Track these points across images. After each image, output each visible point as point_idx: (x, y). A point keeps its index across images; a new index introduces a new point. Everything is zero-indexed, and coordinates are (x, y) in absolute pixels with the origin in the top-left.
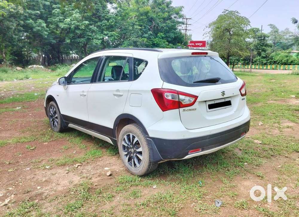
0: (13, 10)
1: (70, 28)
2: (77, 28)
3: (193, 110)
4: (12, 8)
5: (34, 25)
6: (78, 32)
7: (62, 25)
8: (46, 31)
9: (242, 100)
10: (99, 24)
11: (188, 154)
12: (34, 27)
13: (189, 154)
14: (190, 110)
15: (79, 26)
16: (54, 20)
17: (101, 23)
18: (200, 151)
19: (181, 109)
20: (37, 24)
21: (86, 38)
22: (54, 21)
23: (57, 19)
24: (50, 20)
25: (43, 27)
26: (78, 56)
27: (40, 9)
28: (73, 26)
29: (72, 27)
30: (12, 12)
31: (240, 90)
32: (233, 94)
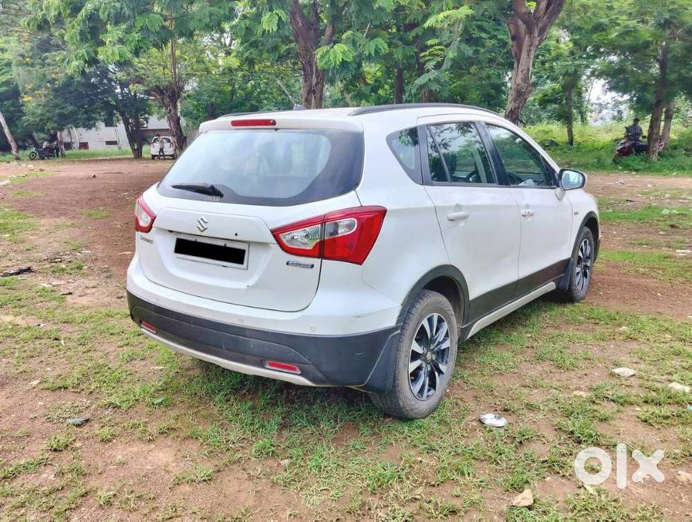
3: (150, 241)
9: (288, 263)
14: (146, 240)
31: (272, 232)
32: (236, 235)
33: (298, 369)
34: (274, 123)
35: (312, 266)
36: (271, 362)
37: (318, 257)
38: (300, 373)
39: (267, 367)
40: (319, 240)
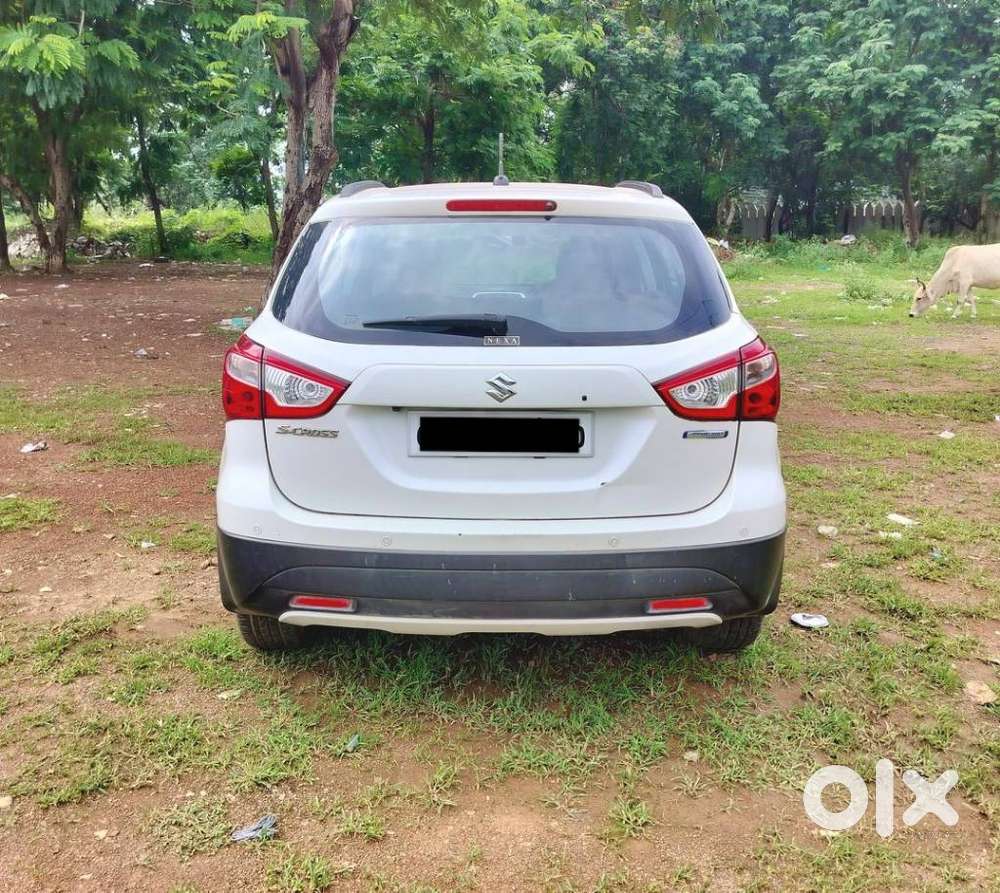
0: (644, 50)
1: (847, 97)
2: (878, 93)
3: (324, 434)
4: (644, 43)
5: (719, 95)
6: (877, 109)
7: (818, 88)
8: (758, 114)
9: (685, 435)
10: (975, 70)
11: (290, 609)
12: (717, 103)
13: (293, 606)
14: (310, 433)
15: (887, 84)
16: (792, 70)
17: (982, 67)
18: (349, 609)
19: (273, 424)
20: (730, 90)
21: (909, 131)
22: (793, 76)
23: (802, 67)
24: (782, 71)
25: (748, 100)
26: (903, 205)
27: (748, 36)
28: (860, 87)
29: (857, 91)
30: (642, 56)
31: (656, 387)
32: (584, 398)
33: (706, 603)
34: (553, 206)
35: (726, 434)
36: (657, 602)
37: (734, 419)
38: (709, 607)
39: (651, 611)
40: (735, 392)
